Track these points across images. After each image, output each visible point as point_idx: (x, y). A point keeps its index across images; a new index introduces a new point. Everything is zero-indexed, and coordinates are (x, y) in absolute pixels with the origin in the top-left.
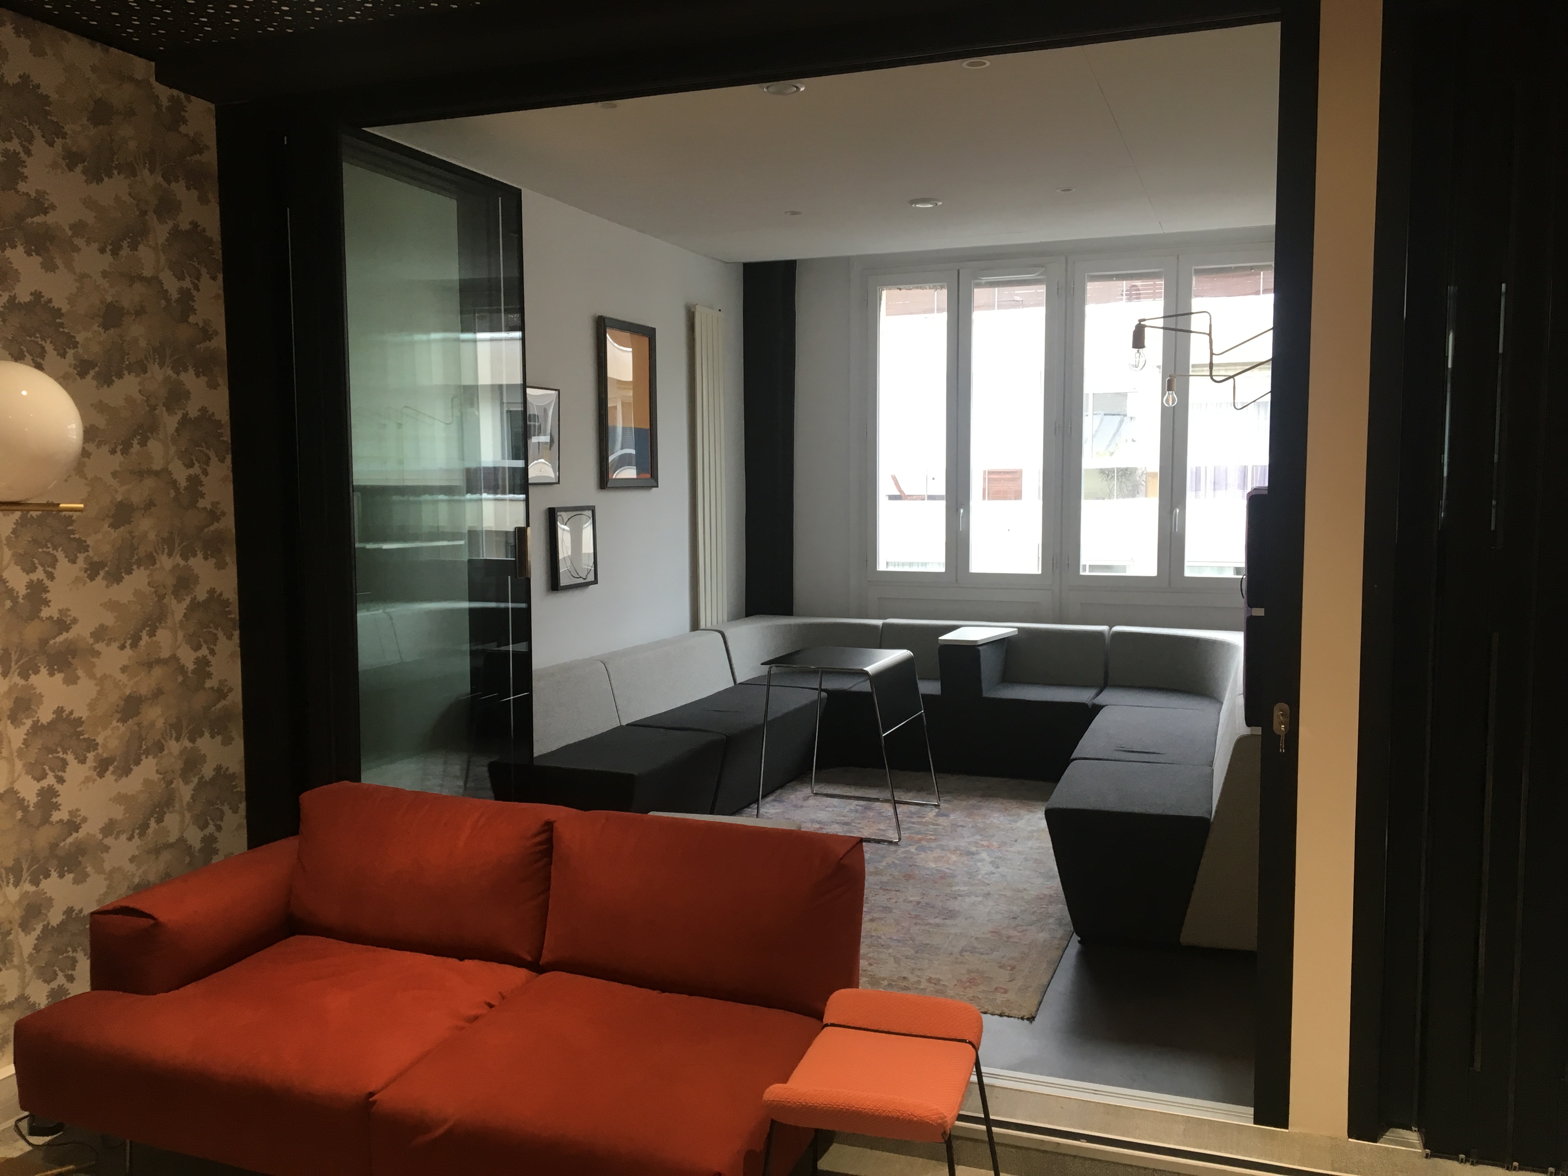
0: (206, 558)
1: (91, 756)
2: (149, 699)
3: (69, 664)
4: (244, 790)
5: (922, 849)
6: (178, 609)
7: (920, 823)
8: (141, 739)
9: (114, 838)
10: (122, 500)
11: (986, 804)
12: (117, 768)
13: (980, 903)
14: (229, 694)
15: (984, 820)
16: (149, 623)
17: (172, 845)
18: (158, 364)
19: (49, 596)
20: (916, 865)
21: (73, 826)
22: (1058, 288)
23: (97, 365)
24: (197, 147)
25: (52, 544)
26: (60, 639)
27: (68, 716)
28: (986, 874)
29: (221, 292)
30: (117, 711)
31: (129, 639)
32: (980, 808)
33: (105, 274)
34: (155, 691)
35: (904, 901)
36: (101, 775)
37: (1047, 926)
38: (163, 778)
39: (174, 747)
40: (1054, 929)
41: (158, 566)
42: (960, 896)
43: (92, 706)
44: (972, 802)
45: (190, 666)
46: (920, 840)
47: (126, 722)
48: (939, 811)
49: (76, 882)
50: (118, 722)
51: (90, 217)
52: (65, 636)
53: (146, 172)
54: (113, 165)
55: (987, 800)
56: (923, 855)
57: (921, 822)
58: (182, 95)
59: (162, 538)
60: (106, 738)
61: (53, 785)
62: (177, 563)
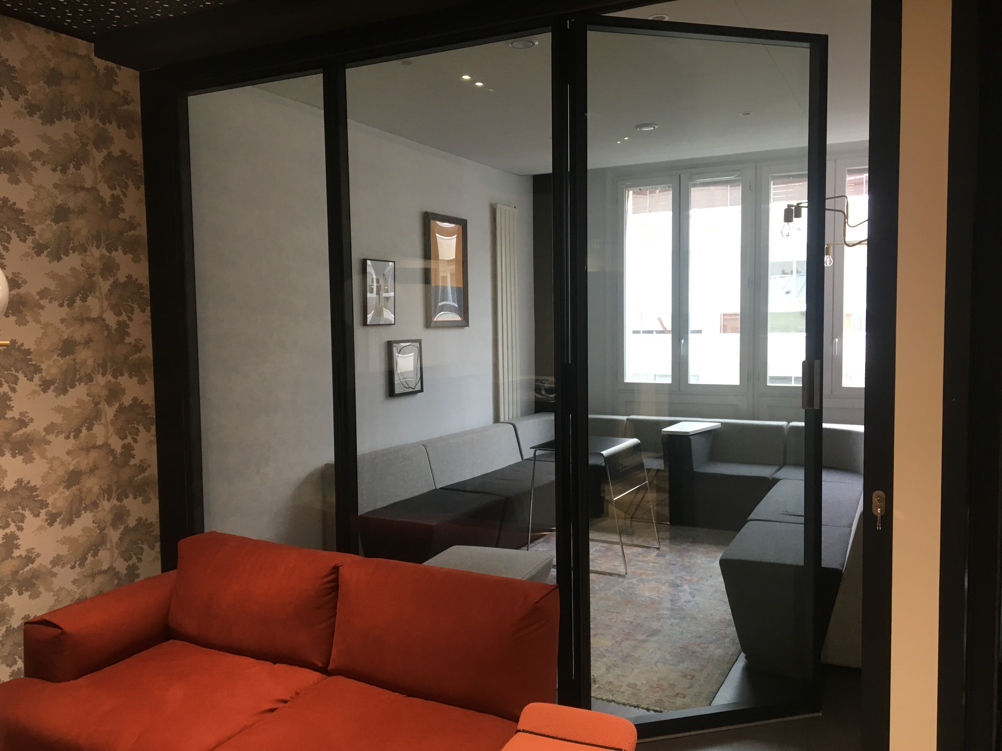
0: (131, 377)
1: (43, 512)
2: (88, 473)
3: (27, 450)
4: (159, 534)
5: (643, 581)
6: (110, 412)
7: (643, 561)
8: (81, 500)
9: (61, 567)
10: (68, 338)
11: (694, 548)
12: (63, 520)
13: (677, 624)
14: (148, 468)
15: (690, 560)
16: (88, 421)
17: (105, 572)
18: (96, 246)
19: (12, 403)
20: (635, 594)
21: (29, 559)
22: (750, 186)
23: (49, 247)
24: (126, 101)
25: (15, 368)
26: (20, 432)
27: (26, 485)
28: (684, 602)
29: (143, 198)
30: (63, 481)
31: (73, 432)
32: (689, 551)
33: (56, 186)
34: (92, 467)
35: (621, 621)
36: (51, 524)
37: (723, 645)
38: (98, 526)
39: (106, 505)
40: (728, 647)
41: (94, 382)
42: (663, 618)
43: (44, 478)
44: (685, 546)
45: (119, 450)
46: (641, 574)
47: (70, 488)
48: (659, 553)
49: (31, 597)
50: (64, 488)
51: (45, 148)
52: (24, 430)
53: (87, 117)
54: (63, 112)
55: (695, 545)
56: (641, 586)
57: (645, 560)
58: (114, 65)
59: (98, 364)
60: (55, 499)
61: (15, 532)
62: (109, 381)
